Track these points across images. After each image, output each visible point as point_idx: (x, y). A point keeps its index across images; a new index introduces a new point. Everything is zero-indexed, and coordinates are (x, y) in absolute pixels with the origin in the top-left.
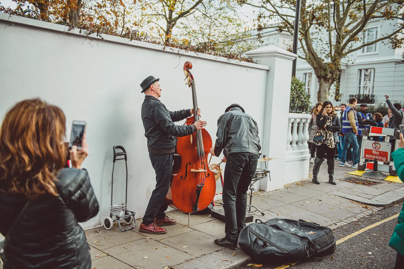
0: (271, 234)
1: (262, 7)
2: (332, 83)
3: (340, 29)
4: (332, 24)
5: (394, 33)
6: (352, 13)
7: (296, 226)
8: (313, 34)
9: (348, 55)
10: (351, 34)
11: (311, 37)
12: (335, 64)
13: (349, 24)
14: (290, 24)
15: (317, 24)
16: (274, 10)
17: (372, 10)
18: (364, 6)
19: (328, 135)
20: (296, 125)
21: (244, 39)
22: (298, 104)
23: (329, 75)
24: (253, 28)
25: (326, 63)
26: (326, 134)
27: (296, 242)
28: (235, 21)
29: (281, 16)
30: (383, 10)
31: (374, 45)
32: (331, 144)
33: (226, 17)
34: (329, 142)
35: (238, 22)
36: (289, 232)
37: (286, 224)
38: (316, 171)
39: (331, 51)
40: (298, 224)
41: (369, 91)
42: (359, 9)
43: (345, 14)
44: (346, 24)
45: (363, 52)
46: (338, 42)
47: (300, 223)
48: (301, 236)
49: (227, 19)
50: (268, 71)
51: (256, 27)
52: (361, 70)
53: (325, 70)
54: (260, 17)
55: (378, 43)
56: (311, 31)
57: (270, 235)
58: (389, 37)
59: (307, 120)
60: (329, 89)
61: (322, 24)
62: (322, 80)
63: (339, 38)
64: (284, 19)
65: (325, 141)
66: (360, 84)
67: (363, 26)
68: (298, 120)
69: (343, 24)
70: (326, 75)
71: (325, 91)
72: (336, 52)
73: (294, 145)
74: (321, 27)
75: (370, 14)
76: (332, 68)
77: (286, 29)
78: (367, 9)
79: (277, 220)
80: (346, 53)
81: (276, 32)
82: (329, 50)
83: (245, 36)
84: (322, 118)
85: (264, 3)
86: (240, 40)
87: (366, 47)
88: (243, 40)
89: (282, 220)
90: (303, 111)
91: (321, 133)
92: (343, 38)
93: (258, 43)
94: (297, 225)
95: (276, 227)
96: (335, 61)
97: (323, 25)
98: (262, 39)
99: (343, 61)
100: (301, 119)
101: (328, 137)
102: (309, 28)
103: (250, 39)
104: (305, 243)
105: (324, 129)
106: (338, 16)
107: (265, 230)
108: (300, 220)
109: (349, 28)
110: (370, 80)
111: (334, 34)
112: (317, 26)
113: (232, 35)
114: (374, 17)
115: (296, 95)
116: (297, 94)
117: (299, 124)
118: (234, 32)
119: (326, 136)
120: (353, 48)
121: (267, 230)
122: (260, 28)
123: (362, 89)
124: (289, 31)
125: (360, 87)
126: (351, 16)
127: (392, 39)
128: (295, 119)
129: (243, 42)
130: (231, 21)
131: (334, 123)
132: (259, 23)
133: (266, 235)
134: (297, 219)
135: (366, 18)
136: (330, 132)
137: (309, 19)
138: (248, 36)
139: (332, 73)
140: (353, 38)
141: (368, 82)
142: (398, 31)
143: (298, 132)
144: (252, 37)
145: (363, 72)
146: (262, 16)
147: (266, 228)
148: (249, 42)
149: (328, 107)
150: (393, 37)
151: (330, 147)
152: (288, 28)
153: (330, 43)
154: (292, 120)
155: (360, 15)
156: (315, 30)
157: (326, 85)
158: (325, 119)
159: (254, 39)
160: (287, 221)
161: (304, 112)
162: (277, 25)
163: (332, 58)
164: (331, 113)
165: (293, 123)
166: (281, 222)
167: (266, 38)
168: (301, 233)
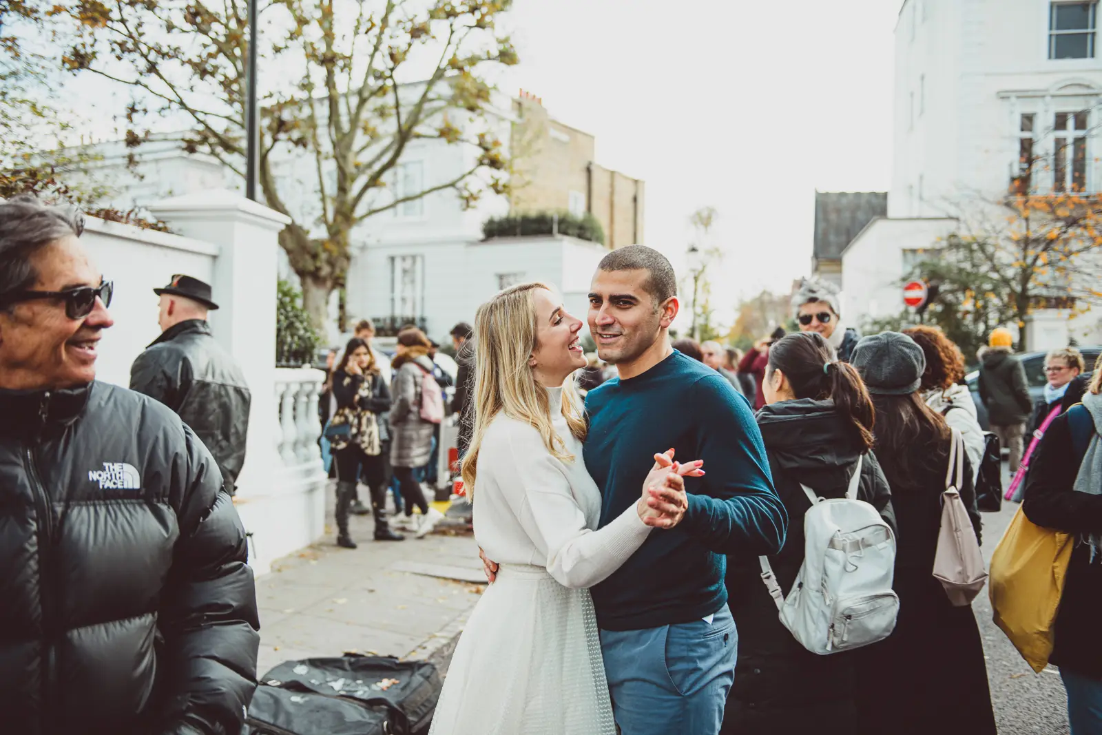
0: (291, 709)
1: (137, 83)
2: (333, 287)
3: (344, 157)
4: (327, 146)
5: (463, 177)
6: (367, 121)
7: (340, 672)
8: (277, 164)
9: (366, 221)
10: (370, 172)
11: (274, 172)
12: (338, 243)
13: (363, 148)
14: (216, 135)
15: (290, 139)
16: (173, 96)
17: (415, 119)
18: (397, 106)
19: (364, 421)
20: (289, 401)
21: (82, 165)
22: (290, 346)
23: (326, 270)
24: (113, 138)
25: (315, 241)
26: (359, 417)
27: (360, 718)
28: (52, 114)
29: (193, 112)
30: (437, 122)
31: (417, 201)
32: (371, 443)
33: (23, 102)
34: (366, 438)
35: (63, 118)
36: (329, 692)
37: (316, 672)
38: (342, 514)
39: (324, 209)
40: (347, 666)
41: (414, 308)
42: (382, 113)
43: (354, 121)
44: (356, 146)
45: (396, 214)
46: (342, 189)
47: (351, 664)
48: (365, 697)
49: (26, 107)
50: (215, 257)
51: (123, 136)
52: (393, 259)
53: (315, 256)
54: (133, 110)
55: (427, 198)
56: (272, 157)
57: (288, 714)
58: (453, 185)
59: (314, 383)
60: (327, 303)
61: (301, 142)
62: (309, 281)
63: (344, 180)
64: (200, 121)
65: (355, 436)
66: (393, 290)
67: (397, 154)
68: (295, 388)
69: (349, 147)
70: (318, 269)
71: (317, 309)
72: (338, 212)
73: (288, 452)
74: (300, 149)
75: (410, 128)
76: (330, 252)
77: (205, 148)
78: (404, 118)
79: (290, 665)
80: (362, 218)
81: (178, 153)
82: (319, 205)
83: (86, 157)
84: (347, 381)
85: (141, 74)
86: (72, 167)
87: (401, 206)
88: (78, 169)
89: (302, 662)
90: (304, 362)
91: (346, 418)
92: (353, 180)
93: (125, 178)
94: (343, 669)
95: (296, 687)
96: (336, 233)
97: (305, 146)
98: (141, 169)
99: (355, 235)
100: (301, 384)
101: (364, 428)
102: (268, 151)
103: (102, 168)
104: (382, 715)
105: (353, 408)
106: (338, 128)
107: (271, 701)
108: (347, 655)
109: (365, 158)
110: (413, 281)
111: (330, 166)
112: (291, 145)
113: (43, 154)
114: (418, 136)
115: (284, 324)
116: (287, 318)
117: (296, 397)
118: (52, 145)
119: (360, 424)
120: (376, 206)
121: (277, 701)
122: (132, 140)
123: (398, 303)
124: (213, 153)
125: (393, 300)
126: (365, 129)
127: (458, 189)
128: (288, 385)
129: (82, 174)
130: (40, 114)
131: (377, 392)
132: (131, 127)
133: (276, 716)
134: (338, 654)
135: (403, 136)
136: (368, 414)
137: (270, 128)
138: (95, 158)
139: (331, 263)
140: (374, 181)
141: (409, 287)
142: (470, 173)
143: (294, 418)
144: (108, 162)
145: (399, 265)
146: (136, 108)
147: (271, 695)
148: (99, 176)
149: (358, 355)
150: (460, 184)
151: (369, 451)
152: (211, 145)
153: (322, 191)
154: (281, 388)
155: (388, 128)
156: (286, 156)
157: (317, 293)
158: (356, 381)
159: (115, 166)
160: (315, 663)
161: (307, 365)
162: (179, 136)
163: (329, 228)
164: (368, 368)
165: (282, 398)
166: (301, 670)
167: (152, 166)
168: (362, 692)
